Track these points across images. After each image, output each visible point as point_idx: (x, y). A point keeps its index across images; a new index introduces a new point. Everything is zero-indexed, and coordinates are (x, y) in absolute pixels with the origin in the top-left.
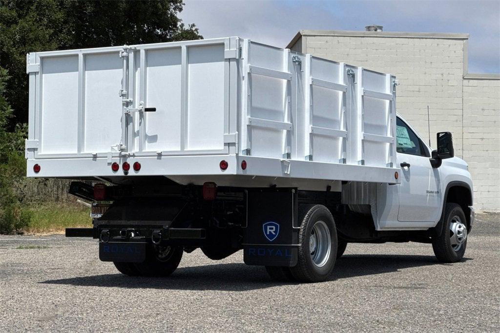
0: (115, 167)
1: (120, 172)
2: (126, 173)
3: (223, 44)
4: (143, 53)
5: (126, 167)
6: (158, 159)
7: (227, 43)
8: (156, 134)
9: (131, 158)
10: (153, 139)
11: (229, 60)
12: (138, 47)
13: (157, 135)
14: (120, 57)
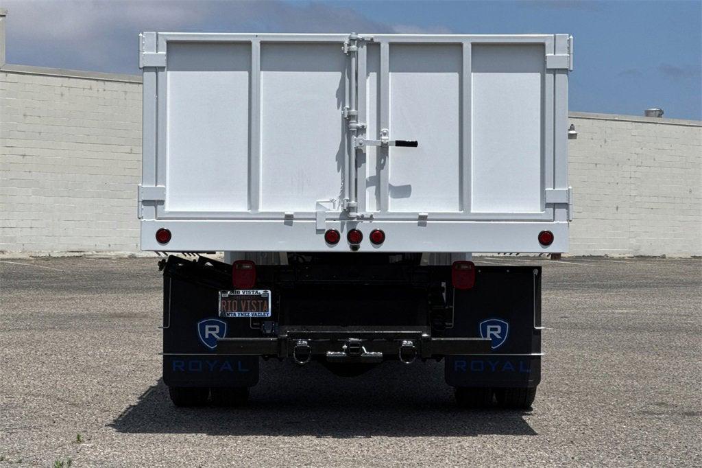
0: (332, 237)
1: (343, 246)
2: (355, 248)
3: (543, 45)
4: (385, 48)
5: (355, 237)
6: (419, 224)
7: (549, 44)
8: (408, 184)
9: (364, 222)
10: (403, 191)
11: (555, 71)
12: (376, 37)
13: (410, 186)
14: (346, 52)
